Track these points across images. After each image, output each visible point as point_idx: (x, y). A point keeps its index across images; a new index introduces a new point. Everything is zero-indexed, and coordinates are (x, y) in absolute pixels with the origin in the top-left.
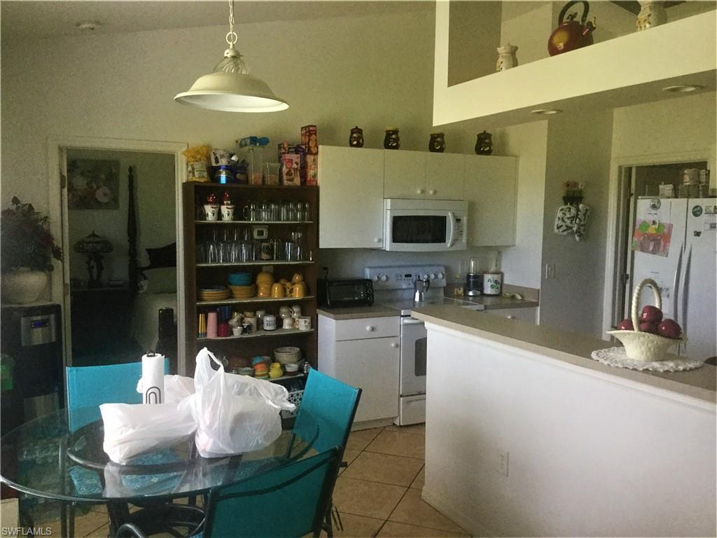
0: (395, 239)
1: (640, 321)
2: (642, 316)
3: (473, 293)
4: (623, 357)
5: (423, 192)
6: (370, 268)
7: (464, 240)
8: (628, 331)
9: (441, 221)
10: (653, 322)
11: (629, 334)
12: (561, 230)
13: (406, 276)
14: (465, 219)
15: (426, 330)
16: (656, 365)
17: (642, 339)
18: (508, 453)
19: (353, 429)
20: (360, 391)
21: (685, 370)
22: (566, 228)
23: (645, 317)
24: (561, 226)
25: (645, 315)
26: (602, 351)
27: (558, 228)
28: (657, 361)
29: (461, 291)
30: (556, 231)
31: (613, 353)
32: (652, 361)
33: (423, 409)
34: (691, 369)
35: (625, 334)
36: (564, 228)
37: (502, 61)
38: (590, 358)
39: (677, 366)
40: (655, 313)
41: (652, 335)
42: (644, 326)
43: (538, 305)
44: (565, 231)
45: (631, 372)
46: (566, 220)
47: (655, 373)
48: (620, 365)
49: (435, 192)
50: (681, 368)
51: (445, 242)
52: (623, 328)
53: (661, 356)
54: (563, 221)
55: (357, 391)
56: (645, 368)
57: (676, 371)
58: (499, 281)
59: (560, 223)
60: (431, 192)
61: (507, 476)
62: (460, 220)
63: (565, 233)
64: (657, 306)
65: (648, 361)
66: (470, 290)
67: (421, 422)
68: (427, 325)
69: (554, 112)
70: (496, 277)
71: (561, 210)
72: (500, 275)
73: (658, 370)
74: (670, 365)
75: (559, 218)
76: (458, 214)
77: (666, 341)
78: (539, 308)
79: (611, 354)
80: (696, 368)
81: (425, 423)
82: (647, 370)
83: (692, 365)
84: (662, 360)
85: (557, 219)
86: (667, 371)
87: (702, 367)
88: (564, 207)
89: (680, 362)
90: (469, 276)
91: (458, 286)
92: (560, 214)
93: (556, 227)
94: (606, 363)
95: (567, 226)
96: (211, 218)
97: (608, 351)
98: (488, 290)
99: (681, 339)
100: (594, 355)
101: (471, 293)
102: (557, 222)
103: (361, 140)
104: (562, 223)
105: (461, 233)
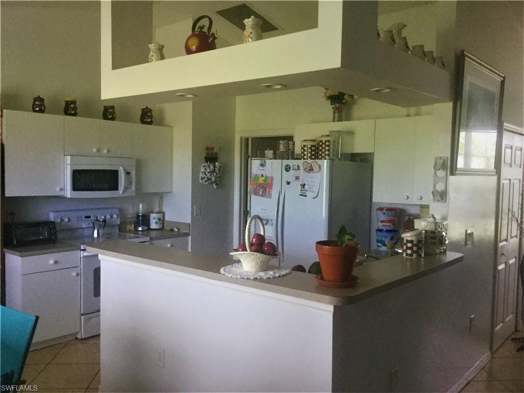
0: (75, 188)
1: (251, 245)
2: (253, 240)
3: (142, 228)
4: (241, 271)
5: (98, 151)
6: (53, 212)
7: (133, 188)
8: (243, 252)
9: (115, 174)
10: (260, 245)
11: (244, 254)
12: (204, 181)
13: (86, 217)
14: (133, 173)
15: (100, 261)
16: (262, 274)
17: (252, 257)
18: (164, 350)
19: (31, 349)
20: (37, 318)
21: (279, 276)
22: (207, 179)
23: (254, 241)
24: (204, 178)
25: (254, 240)
26: (228, 267)
27: (202, 179)
28: (262, 271)
29: (132, 228)
30: (201, 181)
31: (235, 268)
32: (259, 272)
33: (99, 324)
34: (283, 275)
35: (242, 254)
36: (206, 179)
37: (153, 54)
38: (220, 273)
39: (275, 273)
40: (261, 238)
41: (258, 253)
42: (254, 248)
43: (189, 235)
44: (207, 181)
45: (246, 281)
46: (207, 174)
47: (261, 280)
48: (239, 277)
49: (109, 151)
50: (277, 275)
51: (117, 189)
52: (241, 250)
53: (265, 267)
54: (205, 174)
55: (34, 318)
56: (255, 277)
57: (274, 277)
58: (162, 218)
59: (203, 175)
60: (105, 151)
61: (164, 367)
62: (129, 173)
63: (207, 183)
64: (262, 234)
65: (257, 272)
66: (139, 226)
67: (97, 334)
68: (100, 257)
69: (191, 96)
70: (160, 216)
71: (204, 166)
72: (162, 214)
73: (263, 278)
74: (271, 273)
76: (128, 169)
77: (268, 257)
78: (190, 237)
79: (234, 269)
80: (287, 274)
81: (100, 335)
82: (256, 278)
83: (284, 272)
84: (266, 270)
85: (201, 173)
86: (269, 278)
87: (289, 273)
88: (206, 164)
89: (276, 271)
90: (138, 216)
91: (130, 223)
92: (203, 170)
93: (200, 178)
94: (230, 276)
95: (207, 178)
97: (232, 267)
98: (153, 225)
99: (277, 255)
100: (222, 271)
101: (140, 229)
102: (201, 175)
103: (43, 108)
104: (205, 176)
105: (131, 183)
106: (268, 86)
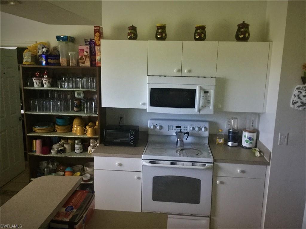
3: (232, 144)
5: (179, 71)
7: (211, 107)
12: (296, 105)
13: (177, 127)
14: (212, 93)
22: (301, 104)
24: (297, 102)
27: (293, 104)
30: (292, 106)
36: (299, 104)
43: (269, 165)
46: (302, 98)
49: (190, 71)
51: (194, 108)
54: (299, 98)
59: (296, 99)
60: (186, 71)
62: (208, 92)
63: (300, 108)
66: (229, 142)
71: (298, 88)
72: (255, 134)
75: (295, 95)
76: (207, 88)
85: (293, 96)
88: (301, 86)
91: (220, 137)
92: (296, 92)
93: (291, 102)
95: (302, 103)
96: (36, 86)
101: (230, 144)
102: (294, 99)
104: (298, 100)
105: (209, 102)
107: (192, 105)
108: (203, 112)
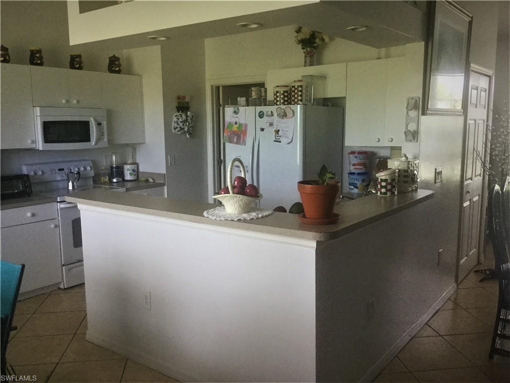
0: (47, 140)
1: (233, 187)
2: (234, 183)
3: (117, 180)
4: (224, 213)
5: (67, 101)
6: (26, 165)
7: (106, 140)
8: (226, 195)
9: (86, 124)
10: (242, 188)
11: (227, 196)
12: (177, 130)
13: (60, 170)
14: (104, 123)
15: (79, 211)
16: (245, 215)
17: (235, 199)
18: (150, 293)
19: (19, 299)
20: (23, 266)
21: (262, 217)
23: (236, 184)
24: (177, 128)
25: (236, 182)
26: (211, 210)
27: (175, 129)
28: (245, 213)
29: (107, 179)
30: (173, 131)
31: (218, 211)
32: (242, 213)
33: (82, 273)
34: (266, 216)
35: (225, 196)
36: (179, 129)
38: (203, 216)
39: (258, 214)
40: (242, 181)
41: (241, 196)
42: (236, 190)
43: (165, 185)
44: (179, 131)
45: (230, 222)
46: (180, 123)
47: (245, 221)
48: (223, 219)
49: (78, 102)
50: (260, 216)
51: (90, 141)
52: (223, 193)
53: (247, 209)
54: (178, 124)
55: (20, 266)
56: (238, 218)
57: (257, 218)
58: (136, 169)
59: (176, 125)
60: (75, 102)
61: (151, 310)
62: (100, 124)
63: (180, 133)
64: (243, 176)
65: (240, 213)
66: (114, 178)
67: (81, 282)
68: (80, 206)
69: (164, 39)
70: (133, 167)
71: (176, 116)
72: (136, 165)
73: (247, 219)
74: (254, 214)
75: (175, 122)
76: (100, 120)
77: (250, 199)
78: (166, 187)
79: (217, 212)
80: (269, 215)
81: (84, 283)
82: (240, 219)
83: (266, 213)
84: (248, 212)
85: (173, 122)
86: (252, 219)
87: (272, 214)
88: (178, 114)
89: (259, 212)
90: (112, 168)
91: (104, 175)
92: (175, 119)
93: (173, 129)
94: (214, 218)
95: (180, 128)
97: (215, 210)
98: (128, 177)
99: (259, 197)
100: (205, 214)
101: (115, 180)
102: (174, 125)
103: (7, 58)
104: (177, 126)
105: (103, 134)
106: (243, 26)
107: (87, 139)
108: (100, 145)
